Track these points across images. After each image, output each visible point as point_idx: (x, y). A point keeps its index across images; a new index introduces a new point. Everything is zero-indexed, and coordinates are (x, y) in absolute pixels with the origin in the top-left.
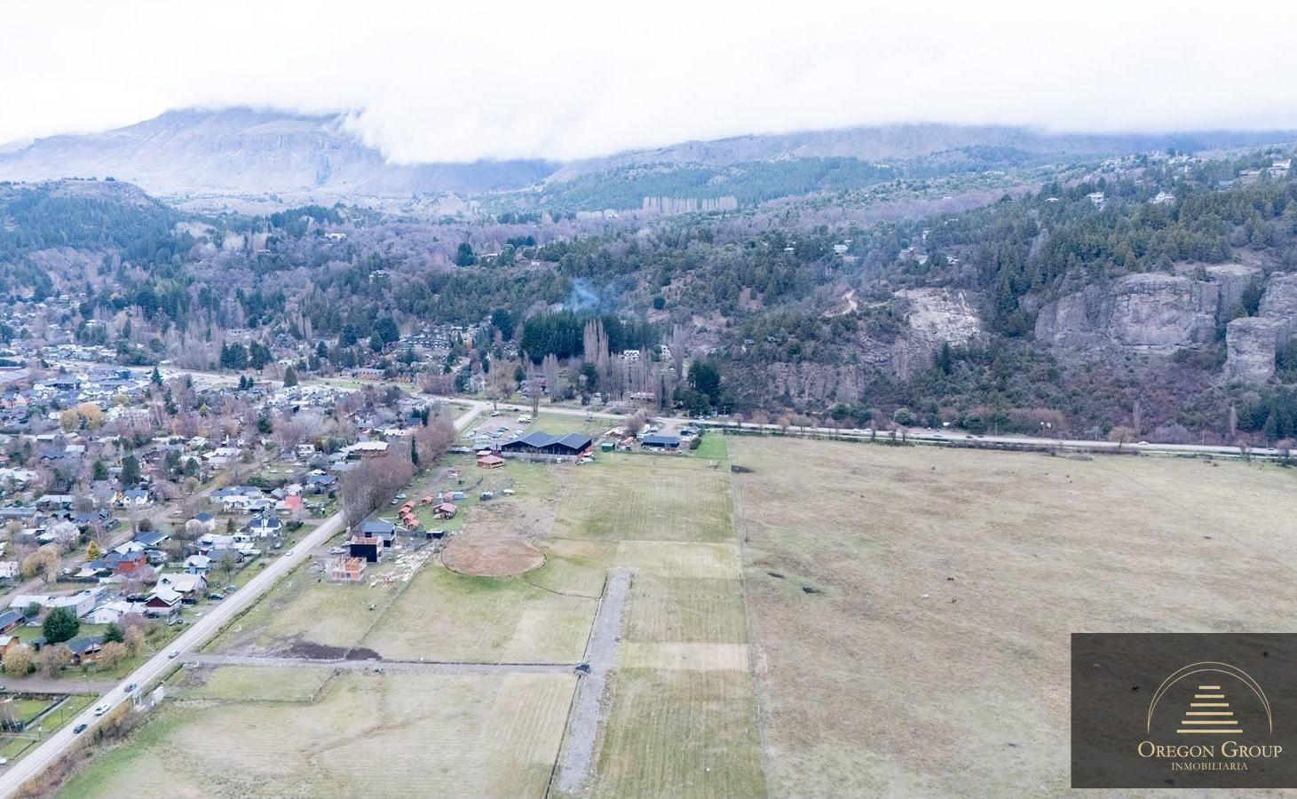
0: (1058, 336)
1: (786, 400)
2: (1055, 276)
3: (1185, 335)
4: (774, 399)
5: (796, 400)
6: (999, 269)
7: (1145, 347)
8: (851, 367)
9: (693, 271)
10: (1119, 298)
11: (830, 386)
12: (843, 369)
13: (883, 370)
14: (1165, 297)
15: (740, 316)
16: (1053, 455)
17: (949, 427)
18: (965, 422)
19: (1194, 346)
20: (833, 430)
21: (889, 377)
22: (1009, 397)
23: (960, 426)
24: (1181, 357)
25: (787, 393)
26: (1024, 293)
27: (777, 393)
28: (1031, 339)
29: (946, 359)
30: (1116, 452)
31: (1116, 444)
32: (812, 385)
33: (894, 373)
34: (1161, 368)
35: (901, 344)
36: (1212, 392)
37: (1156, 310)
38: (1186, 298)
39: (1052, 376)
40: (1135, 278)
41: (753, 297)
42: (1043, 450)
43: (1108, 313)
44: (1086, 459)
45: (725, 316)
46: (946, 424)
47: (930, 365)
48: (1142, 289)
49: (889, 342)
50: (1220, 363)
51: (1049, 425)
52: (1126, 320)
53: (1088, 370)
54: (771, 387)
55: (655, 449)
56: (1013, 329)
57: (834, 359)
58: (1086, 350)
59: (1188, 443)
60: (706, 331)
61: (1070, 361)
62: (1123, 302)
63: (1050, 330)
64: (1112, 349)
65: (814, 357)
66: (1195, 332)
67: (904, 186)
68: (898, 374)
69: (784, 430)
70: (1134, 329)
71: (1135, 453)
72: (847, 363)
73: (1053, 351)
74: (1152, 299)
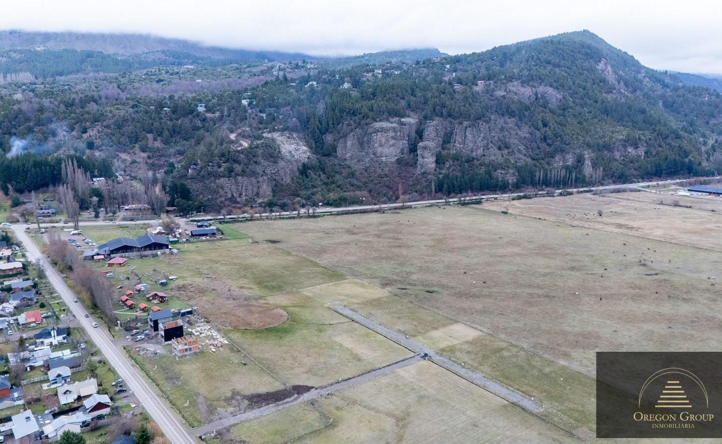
0: (348, 155)
1: (233, 200)
2: (339, 124)
3: (398, 151)
4: (226, 200)
5: (238, 200)
6: (309, 121)
7: (384, 158)
8: (265, 177)
9: (100, 123)
10: (373, 135)
11: (255, 190)
12: (261, 179)
13: (277, 178)
14: (391, 134)
15: (154, 152)
16: (384, 213)
17: (322, 206)
18: (330, 202)
19: (402, 156)
20: (278, 214)
21: (280, 181)
22: (338, 187)
23: (328, 204)
24: (399, 161)
25: (233, 195)
26: (325, 133)
27: (226, 196)
28: (336, 157)
29: (304, 170)
30: (403, 208)
31: (401, 204)
32: (246, 189)
33: (282, 180)
34: (393, 167)
35: (282, 164)
36: (417, 177)
37: (387, 140)
38: (399, 134)
39: (352, 175)
40: (378, 125)
41: (155, 140)
42: (377, 211)
43: (369, 142)
44: (397, 213)
45: (143, 152)
46: (320, 204)
47: (297, 174)
48: (383, 130)
49: (274, 163)
50: (416, 163)
51: (364, 199)
52: (376, 145)
53: (366, 171)
54: (222, 192)
55: (204, 238)
56: (327, 153)
57: (254, 174)
58: (363, 161)
59: (421, 201)
60: (136, 162)
61: (358, 167)
62: (374, 136)
63: (344, 152)
64: (372, 159)
65: (243, 173)
66: (402, 150)
67: (163, 72)
68: (284, 180)
69: (252, 217)
70: (379, 150)
71: (410, 207)
72: (262, 175)
73: (348, 163)
74: (386, 135)
